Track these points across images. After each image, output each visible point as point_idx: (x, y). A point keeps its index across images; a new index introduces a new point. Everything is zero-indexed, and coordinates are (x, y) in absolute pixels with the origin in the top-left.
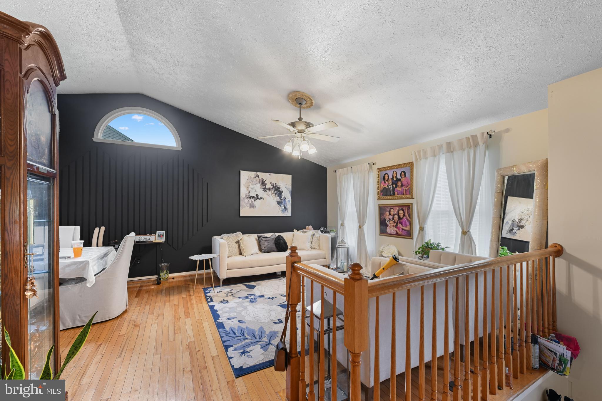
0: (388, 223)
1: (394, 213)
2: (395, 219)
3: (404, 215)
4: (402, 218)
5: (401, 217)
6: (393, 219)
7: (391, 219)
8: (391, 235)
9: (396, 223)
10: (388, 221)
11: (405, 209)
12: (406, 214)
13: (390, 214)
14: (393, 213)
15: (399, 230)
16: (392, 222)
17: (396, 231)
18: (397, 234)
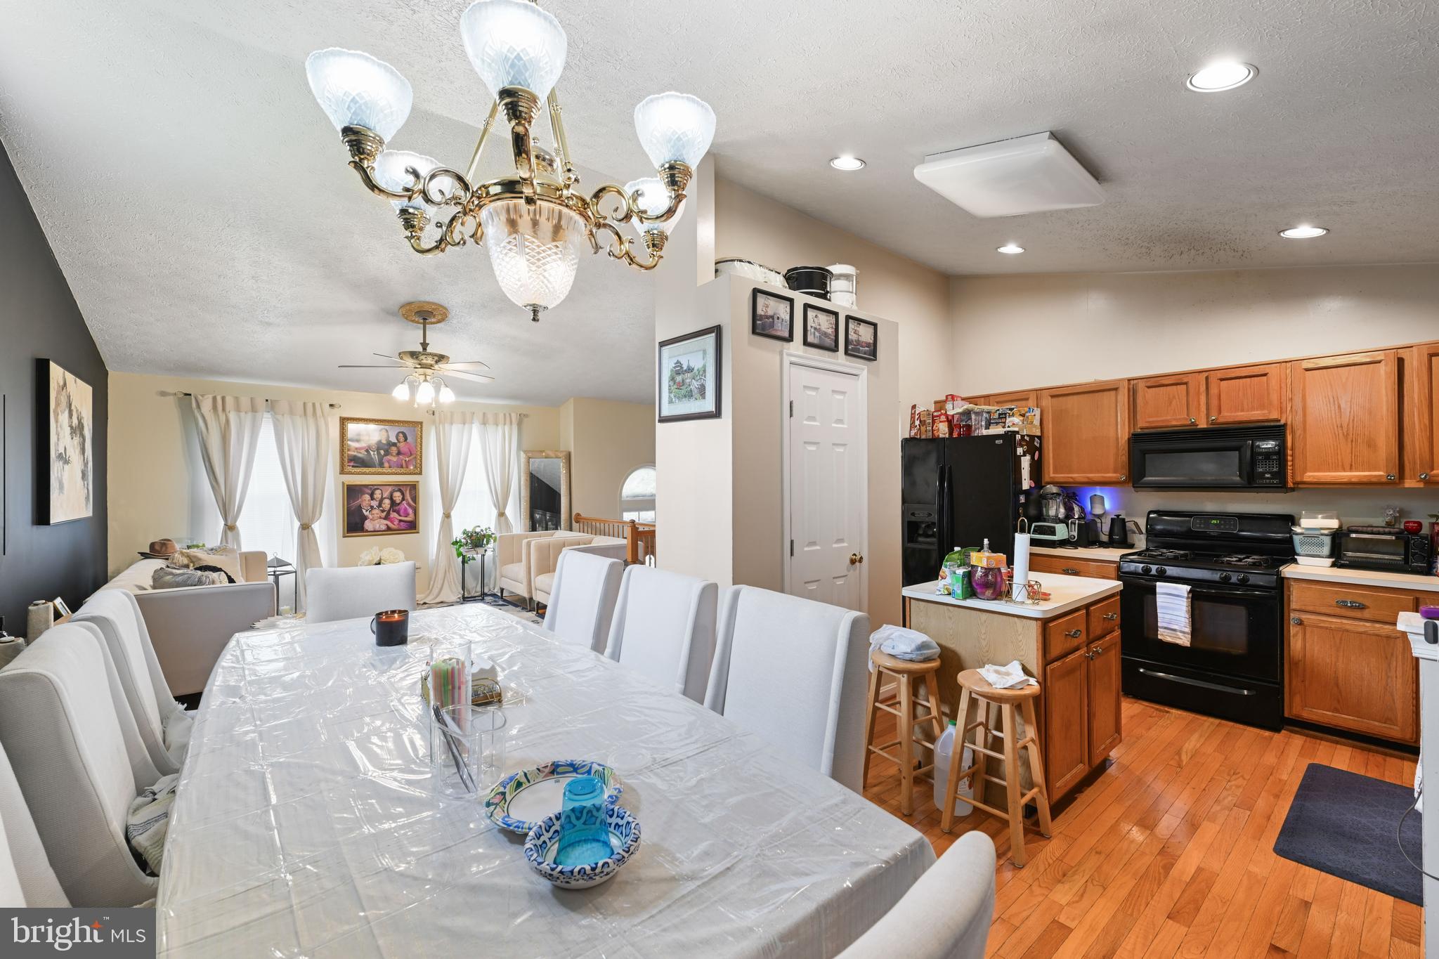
0: (366, 513)
1: (382, 496)
2: (383, 505)
3: (403, 499)
4: (399, 504)
5: (398, 502)
6: (380, 505)
7: (375, 506)
8: (376, 532)
9: (385, 513)
10: (367, 511)
11: (406, 491)
12: (408, 497)
13: (372, 498)
14: (380, 496)
15: (392, 522)
16: (376, 511)
17: (387, 525)
18: (389, 529)
